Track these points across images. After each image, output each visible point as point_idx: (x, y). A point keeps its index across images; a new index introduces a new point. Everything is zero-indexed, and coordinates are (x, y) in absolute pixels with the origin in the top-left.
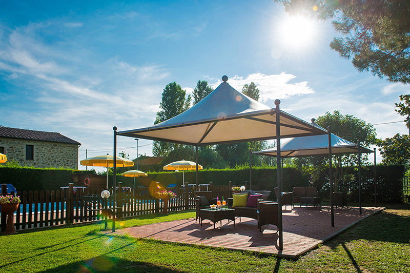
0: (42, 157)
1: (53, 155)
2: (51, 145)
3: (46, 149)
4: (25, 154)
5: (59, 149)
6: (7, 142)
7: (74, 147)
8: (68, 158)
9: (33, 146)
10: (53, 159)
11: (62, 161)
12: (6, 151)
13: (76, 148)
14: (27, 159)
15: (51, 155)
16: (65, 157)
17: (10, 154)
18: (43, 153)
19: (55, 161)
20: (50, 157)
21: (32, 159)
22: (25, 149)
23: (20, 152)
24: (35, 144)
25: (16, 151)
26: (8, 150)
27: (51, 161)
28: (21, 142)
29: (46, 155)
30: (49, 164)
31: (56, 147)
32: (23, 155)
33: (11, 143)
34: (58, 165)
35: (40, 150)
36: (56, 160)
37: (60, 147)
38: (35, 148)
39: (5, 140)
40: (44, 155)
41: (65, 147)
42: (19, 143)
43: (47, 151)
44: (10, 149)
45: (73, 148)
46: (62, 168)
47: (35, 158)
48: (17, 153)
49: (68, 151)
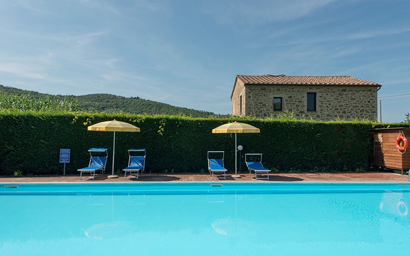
0: (327, 107)
1: (341, 104)
2: (339, 90)
3: (332, 96)
4: (306, 104)
5: (349, 96)
6: (286, 90)
7: (370, 90)
8: (362, 106)
9: (315, 94)
10: (341, 109)
11: (353, 112)
12: (285, 102)
13: (374, 91)
14: (308, 110)
15: (339, 104)
16: (357, 105)
17: (289, 105)
18: (328, 101)
19: (344, 112)
20: (338, 107)
21: (315, 110)
22: (306, 97)
23: (300, 102)
24: (318, 90)
25: (296, 101)
26: (286, 101)
27: (339, 112)
28: (301, 90)
29: (332, 104)
30: (336, 116)
31: (345, 93)
32: (304, 106)
33: (289, 92)
34: (348, 117)
35: (325, 98)
36: (346, 110)
37: (350, 92)
38: (318, 95)
39: (283, 89)
40: (330, 104)
41: (358, 92)
42: (298, 91)
43: (333, 98)
44: (289, 99)
45: (369, 93)
46: (355, 121)
47: (318, 108)
48: (297, 103)
49: (362, 98)
